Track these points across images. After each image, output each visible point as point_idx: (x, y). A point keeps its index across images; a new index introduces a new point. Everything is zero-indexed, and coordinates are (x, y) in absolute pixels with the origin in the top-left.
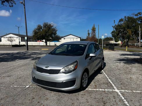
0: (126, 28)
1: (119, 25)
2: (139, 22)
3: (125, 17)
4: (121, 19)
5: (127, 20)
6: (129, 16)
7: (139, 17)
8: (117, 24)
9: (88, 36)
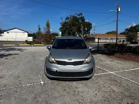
0: (72, 26)
1: (66, 22)
2: (81, 21)
3: (71, 16)
4: (67, 17)
5: (72, 18)
6: (73, 15)
7: (80, 17)
8: (64, 21)
9: (38, 31)
